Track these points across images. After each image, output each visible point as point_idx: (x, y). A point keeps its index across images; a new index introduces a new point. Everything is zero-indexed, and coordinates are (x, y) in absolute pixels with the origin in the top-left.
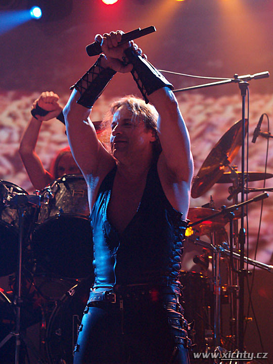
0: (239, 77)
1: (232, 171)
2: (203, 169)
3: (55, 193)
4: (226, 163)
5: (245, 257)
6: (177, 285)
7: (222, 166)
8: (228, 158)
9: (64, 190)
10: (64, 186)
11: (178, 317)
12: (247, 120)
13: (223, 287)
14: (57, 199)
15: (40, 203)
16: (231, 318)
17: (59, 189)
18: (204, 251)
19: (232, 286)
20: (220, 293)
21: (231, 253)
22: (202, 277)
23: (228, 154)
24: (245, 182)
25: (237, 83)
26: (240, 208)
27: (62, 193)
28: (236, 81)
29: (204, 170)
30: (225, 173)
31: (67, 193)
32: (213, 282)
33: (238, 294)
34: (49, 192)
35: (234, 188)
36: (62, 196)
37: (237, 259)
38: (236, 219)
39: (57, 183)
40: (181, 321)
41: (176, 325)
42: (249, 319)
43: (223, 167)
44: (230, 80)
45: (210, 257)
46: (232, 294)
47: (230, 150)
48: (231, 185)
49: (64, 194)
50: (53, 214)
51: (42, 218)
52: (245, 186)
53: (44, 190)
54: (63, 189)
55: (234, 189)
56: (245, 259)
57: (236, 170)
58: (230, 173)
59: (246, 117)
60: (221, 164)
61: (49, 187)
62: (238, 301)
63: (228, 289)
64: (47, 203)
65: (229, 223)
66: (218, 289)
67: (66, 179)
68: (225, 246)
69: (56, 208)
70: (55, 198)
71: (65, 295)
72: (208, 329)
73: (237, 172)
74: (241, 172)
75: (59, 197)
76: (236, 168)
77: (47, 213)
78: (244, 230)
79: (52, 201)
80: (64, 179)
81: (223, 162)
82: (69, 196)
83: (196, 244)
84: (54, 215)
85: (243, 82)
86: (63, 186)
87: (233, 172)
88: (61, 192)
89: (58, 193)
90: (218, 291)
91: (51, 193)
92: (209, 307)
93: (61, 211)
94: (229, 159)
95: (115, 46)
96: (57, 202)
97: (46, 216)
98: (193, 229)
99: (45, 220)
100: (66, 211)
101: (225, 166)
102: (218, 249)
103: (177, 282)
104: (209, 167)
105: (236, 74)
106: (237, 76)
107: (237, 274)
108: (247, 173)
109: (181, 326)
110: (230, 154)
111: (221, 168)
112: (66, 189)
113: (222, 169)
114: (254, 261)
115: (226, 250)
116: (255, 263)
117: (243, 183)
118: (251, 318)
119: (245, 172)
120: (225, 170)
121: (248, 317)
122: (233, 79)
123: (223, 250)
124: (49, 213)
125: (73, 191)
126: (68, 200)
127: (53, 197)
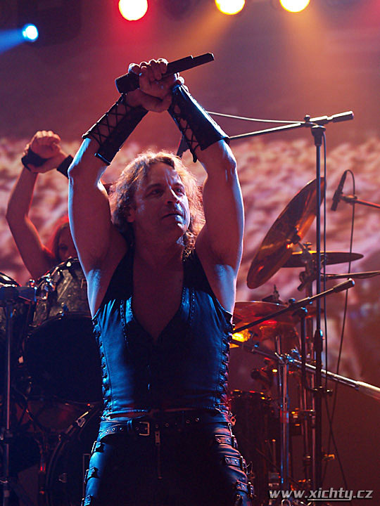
0: (311, 120)
1: (303, 250)
2: (264, 248)
3: (57, 284)
4: (296, 239)
5: (322, 370)
7: (290, 244)
8: (297, 232)
9: (69, 279)
10: (69, 274)
12: (324, 179)
13: (293, 413)
14: (59, 291)
15: (35, 297)
16: (305, 455)
17: (62, 277)
18: (266, 362)
19: (305, 410)
20: (288, 421)
21: (304, 363)
22: (263, 398)
23: (298, 226)
24: (321, 266)
25: (309, 129)
26: (315, 302)
27: (66, 284)
28: (307, 125)
30: (294, 253)
31: (73, 284)
32: (279, 405)
33: (313, 421)
34: (49, 283)
35: (307, 273)
36: (66, 288)
37: (312, 373)
38: (310, 317)
40: (240, 461)
42: (330, 456)
43: (292, 245)
44: (299, 124)
45: (275, 371)
46: (306, 421)
47: (301, 221)
48: (303, 269)
49: (70, 284)
50: (53, 313)
51: (38, 318)
52: (322, 271)
53: (41, 280)
54: (67, 278)
55: (306, 275)
56: (323, 373)
57: (310, 249)
58: (301, 252)
59: (322, 175)
60: (289, 240)
61: (48, 275)
62: (314, 431)
63: (300, 414)
64: (45, 298)
65: (299, 324)
66: (286, 415)
67: (72, 264)
68: (295, 356)
69: (58, 305)
70: (56, 291)
71: (72, 426)
72: (272, 471)
73: (311, 252)
74: (315, 252)
75: (62, 290)
76: (309, 247)
77: (45, 311)
78: (321, 333)
79: (53, 295)
80: (69, 264)
81: (290, 237)
82: (75, 287)
83: (254, 353)
84: (55, 314)
85: (317, 126)
86: (67, 274)
87: (305, 251)
88: (65, 282)
89: (61, 284)
90: (286, 418)
91: (51, 284)
92: (274, 440)
93: (65, 308)
94: (300, 234)
95: (158, 78)
96: (60, 297)
97: (44, 317)
98: (249, 332)
99: (43, 321)
100: (72, 309)
101: (294, 244)
102: (285, 359)
104: (271, 246)
105: (307, 116)
106: (309, 118)
107: (312, 394)
108: (324, 253)
109: (240, 467)
110: (300, 229)
111: (288, 246)
112: (71, 278)
113: (290, 248)
114: (336, 375)
115: (296, 361)
116: (336, 378)
117: (318, 266)
118: (333, 455)
119: (321, 252)
120: (294, 249)
121: (328, 454)
122: (304, 122)
123: (292, 361)
124: (48, 311)
125: (81, 281)
126: (75, 294)
127: (54, 290)
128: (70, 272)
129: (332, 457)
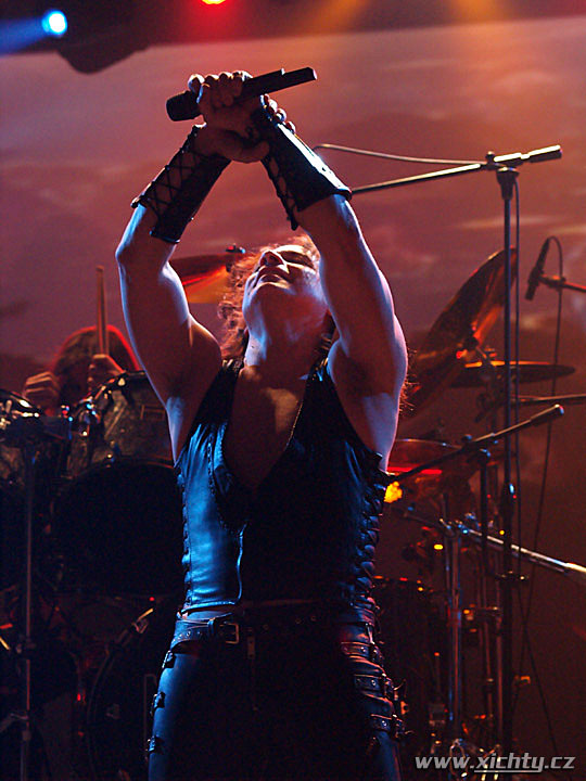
0: (497, 159)
1: (483, 360)
2: (422, 357)
3: (103, 413)
4: (471, 344)
5: (513, 546)
6: (369, 606)
7: (462, 350)
8: (473, 332)
9: (122, 405)
10: (121, 398)
11: (375, 674)
12: (516, 251)
13: (467, 612)
14: (106, 424)
15: (70, 432)
16: (484, 678)
17: (111, 402)
18: (425, 534)
19: (485, 607)
20: (459, 624)
21: (484, 536)
22: (421, 589)
23: (475, 324)
24: (512, 386)
25: (493, 173)
26: (503, 440)
27: (117, 413)
28: (490, 166)
29: (424, 360)
30: (468, 366)
31: (128, 413)
32: (447, 600)
33: (498, 626)
34: (90, 411)
35: (489, 396)
36: (117, 419)
37: (495, 550)
38: (493, 463)
39: (106, 391)
40: (381, 682)
41: (371, 691)
42: (523, 678)
43: (465, 352)
44: (477, 166)
45: (439, 547)
46: (486, 625)
47: (479, 315)
48: (483, 390)
49: (123, 413)
50: (98, 457)
51: (75, 466)
52: (512, 393)
53: (79, 406)
54: (119, 404)
55: (487, 399)
56: (514, 550)
57: (493, 360)
58: (479, 364)
59: (512, 246)
60: (460, 345)
61: (89, 400)
62: (499, 639)
63: (478, 615)
64: (85, 434)
65: (478, 473)
66: (456, 616)
67: (126, 381)
68: (470, 524)
69: (106, 445)
71: (126, 631)
72: (434, 702)
73: (495, 363)
74: (503, 363)
75: (112, 421)
76: (492, 355)
77: (85, 455)
78: (512, 488)
79: (97, 429)
80: (122, 382)
81: (463, 341)
82: (132, 418)
83: (407, 518)
84: (101, 458)
85: (505, 169)
86: (119, 397)
87: (486, 363)
88: (116, 409)
89: (109, 413)
90: (456, 620)
91: (94, 413)
92: (437, 654)
93: (116, 450)
94: (477, 335)
96: (108, 432)
97: (83, 462)
98: (399, 488)
99: (82, 469)
100: (127, 451)
101: (469, 350)
102: (455, 528)
103: (369, 599)
104: (433, 354)
105: (490, 153)
106: (493, 156)
107: (497, 583)
108: (517, 365)
109: (381, 692)
110: (477, 328)
111: (460, 355)
112: (126, 403)
113: (462, 358)
114: (534, 554)
115: (472, 531)
116: (534, 557)
117: (507, 386)
118: (528, 678)
119: (512, 363)
120: (468, 359)
121: (521, 676)
122: (484, 163)
123: (465, 532)
124: (91, 454)
125: (141, 408)
126: (131, 428)
127: (99, 421)
128: (123, 394)
129: (526, 680)
